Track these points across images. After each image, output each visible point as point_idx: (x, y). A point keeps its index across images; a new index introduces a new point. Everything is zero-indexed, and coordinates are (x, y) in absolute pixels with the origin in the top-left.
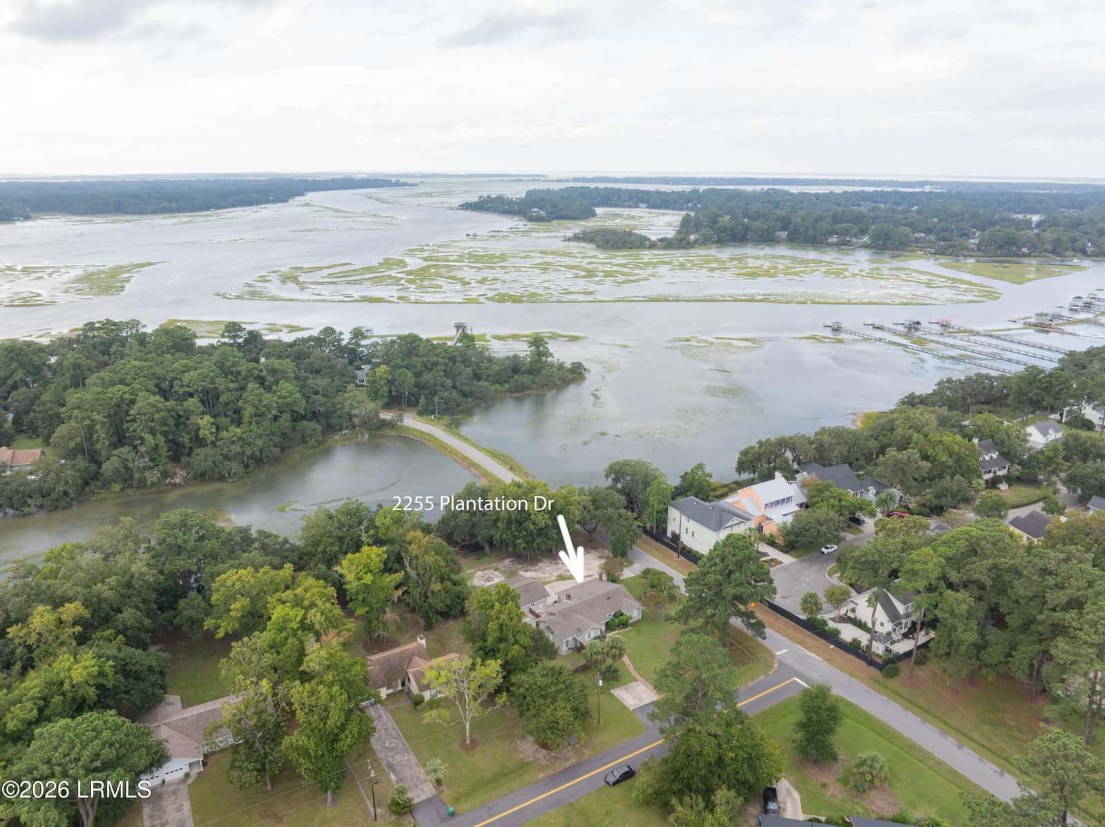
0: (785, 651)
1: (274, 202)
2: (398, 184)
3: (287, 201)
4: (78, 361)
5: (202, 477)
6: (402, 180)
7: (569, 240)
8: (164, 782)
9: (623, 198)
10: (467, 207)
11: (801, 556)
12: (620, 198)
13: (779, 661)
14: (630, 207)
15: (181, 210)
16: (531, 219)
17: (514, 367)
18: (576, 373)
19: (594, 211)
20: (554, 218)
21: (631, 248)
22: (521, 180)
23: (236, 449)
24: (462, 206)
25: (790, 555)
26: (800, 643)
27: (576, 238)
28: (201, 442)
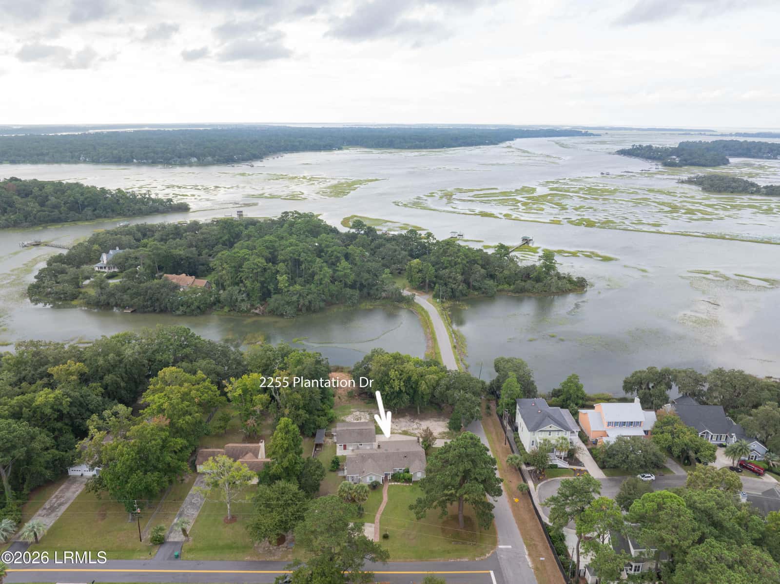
0: (510, 547)
1: (488, 144)
2: (586, 134)
3: (497, 144)
4: (250, 233)
5: (272, 313)
6: (590, 131)
7: (683, 182)
8: (82, 475)
9: (763, 151)
10: (623, 152)
11: (612, 475)
12: (760, 150)
13: (494, 553)
14: (769, 158)
15: (426, 147)
16: (666, 164)
17: (528, 274)
18: (579, 285)
19: (728, 160)
20: (686, 165)
21: (732, 192)
22: (689, 134)
23: (295, 298)
24: (618, 151)
25: (604, 472)
26: (529, 546)
27: (690, 181)
28: (278, 291)
